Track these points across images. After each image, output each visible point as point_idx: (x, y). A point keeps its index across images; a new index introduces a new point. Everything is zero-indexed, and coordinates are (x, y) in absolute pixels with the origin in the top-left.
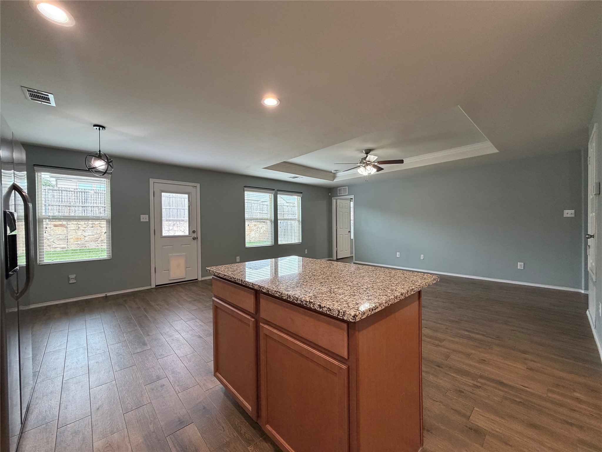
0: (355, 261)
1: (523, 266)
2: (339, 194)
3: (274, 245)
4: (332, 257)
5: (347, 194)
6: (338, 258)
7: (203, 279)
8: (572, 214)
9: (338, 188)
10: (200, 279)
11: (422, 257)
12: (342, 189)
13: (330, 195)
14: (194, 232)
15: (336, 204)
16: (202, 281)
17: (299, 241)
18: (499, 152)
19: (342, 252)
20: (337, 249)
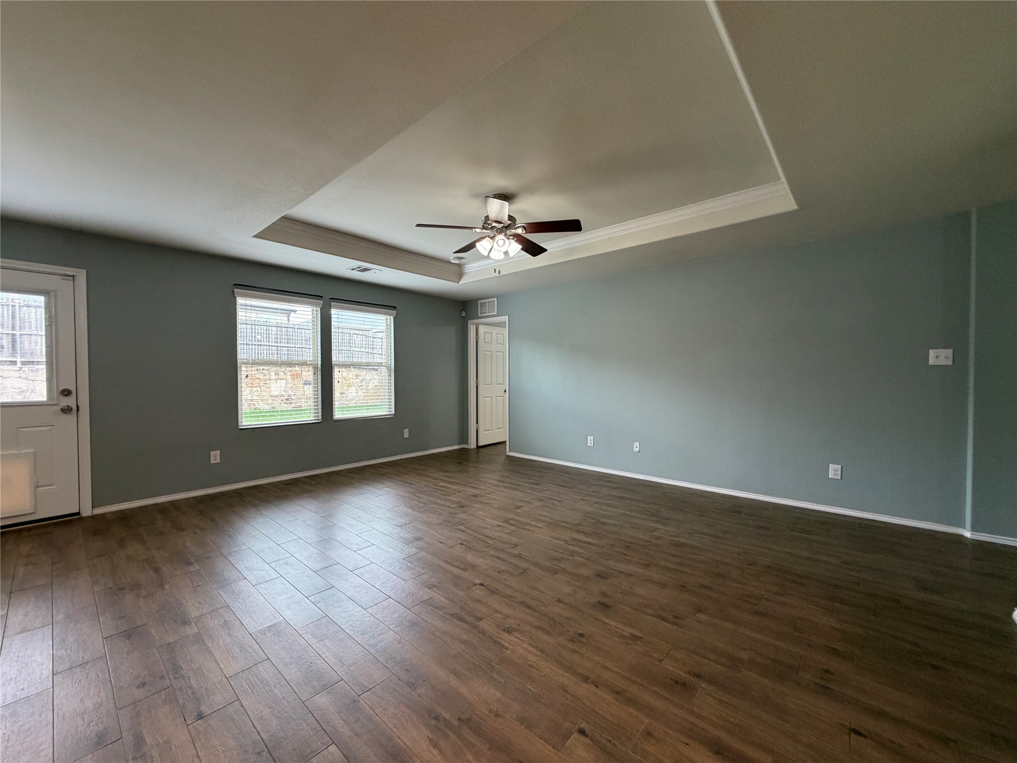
0: (509, 451)
1: (839, 473)
2: (480, 314)
3: (320, 421)
4: (467, 443)
5: (496, 313)
6: (481, 444)
7: (99, 511)
8: (946, 358)
9: (479, 301)
10: (87, 512)
11: (636, 447)
12: (486, 303)
13: (463, 315)
14: (66, 393)
15: (477, 334)
16: (93, 517)
17: (389, 411)
18: (798, 209)
19: (490, 431)
20: (477, 427)
